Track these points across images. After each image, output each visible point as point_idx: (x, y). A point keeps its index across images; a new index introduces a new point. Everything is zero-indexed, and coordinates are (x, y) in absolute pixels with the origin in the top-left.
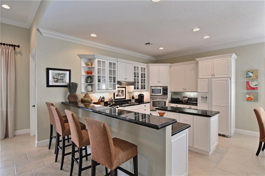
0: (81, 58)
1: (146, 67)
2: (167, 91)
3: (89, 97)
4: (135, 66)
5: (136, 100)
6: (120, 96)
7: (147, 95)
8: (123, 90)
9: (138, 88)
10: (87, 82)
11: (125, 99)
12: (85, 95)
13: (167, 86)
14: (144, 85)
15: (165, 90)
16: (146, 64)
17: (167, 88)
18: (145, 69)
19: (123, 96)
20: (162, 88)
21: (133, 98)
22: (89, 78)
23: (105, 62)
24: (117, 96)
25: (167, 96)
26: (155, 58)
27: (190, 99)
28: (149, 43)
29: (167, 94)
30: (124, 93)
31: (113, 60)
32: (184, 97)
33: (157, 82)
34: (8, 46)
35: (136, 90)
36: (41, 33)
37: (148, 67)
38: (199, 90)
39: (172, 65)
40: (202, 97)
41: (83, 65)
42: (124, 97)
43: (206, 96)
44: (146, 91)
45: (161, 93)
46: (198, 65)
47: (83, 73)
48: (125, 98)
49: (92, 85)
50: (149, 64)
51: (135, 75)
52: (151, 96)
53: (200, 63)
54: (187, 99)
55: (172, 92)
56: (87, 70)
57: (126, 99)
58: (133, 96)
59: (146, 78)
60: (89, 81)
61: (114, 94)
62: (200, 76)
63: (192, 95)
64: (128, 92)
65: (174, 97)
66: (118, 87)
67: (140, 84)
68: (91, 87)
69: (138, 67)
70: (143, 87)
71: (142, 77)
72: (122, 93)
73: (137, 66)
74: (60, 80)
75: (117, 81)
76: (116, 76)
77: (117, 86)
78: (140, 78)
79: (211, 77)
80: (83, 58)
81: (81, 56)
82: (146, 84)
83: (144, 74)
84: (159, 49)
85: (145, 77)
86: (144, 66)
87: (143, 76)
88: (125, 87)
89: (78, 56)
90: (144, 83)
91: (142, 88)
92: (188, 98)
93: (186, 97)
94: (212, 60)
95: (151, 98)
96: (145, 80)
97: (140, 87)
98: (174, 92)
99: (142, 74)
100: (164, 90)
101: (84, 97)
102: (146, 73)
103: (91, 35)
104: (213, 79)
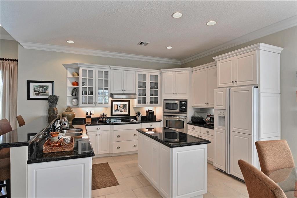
0: (66, 68)
1: (159, 75)
2: (186, 107)
3: (71, 111)
4: (140, 73)
5: (143, 118)
6: (121, 112)
7: (158, 111)
9: (144, 102)
10: (72, 94)
11: (129, 115)
12: (67, 109)
13: (186, 100)
14: (156, 98)
15: (183, 105)
16: (159, 71)
17: (186, 102)
18: (157, 76)
19: (124, 111)
20: (178, 103)
21: (139, 114)
22: (75, 90)
23: (93, 71)
24: (116, 111)
25: (186, 114)
26: (180, 62)
28: (143, 43)
29: (186, 111)
30: (126, 107)
32: (208, 116)
33: (173, 95)
34: (10, 61)
35: (142, 104)
36: (22, 46)
37: (161, 73)
38: (215, 106)
39: (194, 70)
40: (219, 117)
41: (69, 75)
42: (127, 113)
43: (223, 115)
44: (160, 106)
45: (177, 109)
46: (217, 68)
47: (70, 85)
48: (129, 114)
49: (77, 98)
50: (162, 70)
51: (140, 85)
52: (164, 112)
53: (218, 63)
56: (74, 81)
57: (131, 115)
58: (139, 112)
59: (159, 89)
60: (74, 94)
62: (219, 85)
64: (133, 107)
65: (198, 115)
67: (148, 97)
68: (77, 101)
69: (145, 75)
70: (154, 101)
71: (152, 87)
72: (123, 108)
73: (142, 73)
74: (42, 92)
75: (111, 93)
76: (109, 87)
78: (148, 89)
79: (232, 84)
80: (68, 68)
81: (67, 66)
82: (159, 97)
83: (156, 84)
84: (167, 48)
85: (157, 88)
86: (156, 72)
87: (154, 85)
88: (129, 101)
89: (64, 67)
90: (156, 95)
91: (152, 102)
92: (211, 118)
93: (210, 116)
94: (233, 58)
95: (164, 115)
96: (157, 91)
97: (148, 100)
99: (152, 83)
100: (181, 105)
101: (66, 111)
102: (159, 82)
103: (67, 41)
104: (232, 88)
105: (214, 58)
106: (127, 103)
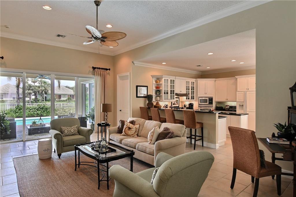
0: (153, 78)
1: (194, 81)
2: (212, 101)
3: (159, 104)
4: (187, 81)
7: (195, 104)
8: (178, 100)
9: (189, 99)
10: (156, 94)
12: (157, 103)
14: (194, 96)
15: (211, 100)
17: (212, 98)
18: (194, 83)
19: (177, 104)
20: (208, 99)
21: (185, 106)
22: (158, 91)
23: (168, 80)
24: (174, 104)
25: (212, 105)
26: (201, 73)
27: (231, 107)
28: (200, 66)
29: (212, 103)
31: (173, 78)
32: (226, 106)
33: (204, 94)
35: (188, 100)
36: (134, 64)
37: (197, 81)
38: (237, 100)
39: (217, 80)
40: (240, 105)
41: (154, 82)
44: (195, 101)
45: (207, 103)
47: (154, 88)
48: (179, 107)
49: (159, 96)
50: (197, 79)
51: (188, 89)
52: (199, 105)
53: (238, 79)
54: (229, 107)
55: (216, 102)
56: (156, 86)
58: (185, 105)
59: (195, 91)
60: (158, 94)
61: (172, 103)
62: (238, 90)
63: (233, 104)
64: (181, 102)
65: (218, 106)
66: (176, 98)
67: (190, 95)
68: (160, 98)
69: (189, 82)
70: (193, 98)
71: (192, 90)
72: (177, 102)
73: (188, 81)
75: (175, 93)
76: (175, 90)
77: (175, 97)
78: (190, 90)
79: (246, 90)
81: (153, 76)
82: (195, 95)
83: (194, 87)
84: (207, 68)
85: (194, 90)
86: (194, 80)
87: (193, 88)
88: (179, 98)
89: (151, 77)
90: (194, 94)
91: (192, 99)
92: (230, 106)
93: (228, 106)
94: (247, 78)
96: (194, 92)
97: (190, 98)
98: (218, 102)
99: (192, 87)
102: (195, 86)
103: (162, 63)
104: (247, 92)
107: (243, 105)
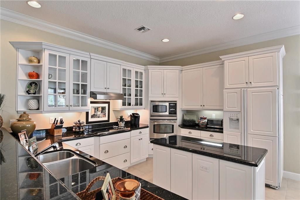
0: (17, 49)
1: (143, 72)
2: (176, 109)
3: (29, 120)
4: (125, 68)
5: (127, 123)
6: (98, 117)
7: (144, 115)
8: (105, 107)
9: (129, 104)
10: (28, 92)
11: (109, 122)
12: (21, 116)
13: (176, 102)
14: (141, 99)
15: (173, 106)
16: (144, 67)
17: (176, 104)
18: (141, 73)
19: (103, 116)
20: (167, 104)
21: (122, 119)
22: (33, 85)
23: (65, 57)
24: (93, 116)
25: (176, 116)
27: (211, 121)
29: (176, 113)
30: (105, 111)
31: (83, 56)
32: (201, 118)
33: (161, 95)
35: (127, 107)
37: (147, 70)
38: (226, 108)
39: (183, 69)
40: (231, 120)
41: (22, 61)
42: (106, 119)
43: (237, 117)
44: (144, 109)
45: (166, 112)
46: (223, 67)
47: (22, 76)
48: (108, 120)
49: (38, 99)
50: (148, 66)
51: (125, 83)
52: (151, 116)
53: (226, 63)
54: (206, 121)
55: (183, 110)
56: (30, 70)
57: (111, 121)
58: (121, 117)
59: (143, 89)
60: (32, 91)
61: (87, 113)
62: (227, 85)
63: (214, 115)
64: (113, 110)
65: (187, 118)
66: (92, 102)
67: (133, 98)
68: (38, 103)
69: (130, 71)
70: (139, 103)
71: (137, 86)
72: (102, 112)
73: (127, 68)
75: (91, 92)
76: (88, 84)
77: (89, 100)
78: (133, 88)
79: (245, 85)
80: (20, 48)
81: (17, 46)
82: (143, 97)
83: (141, 82)
84: (163, 41)
85: (142, 87)
86: (141, 69)
87: (139, 84)
88: (109, 103)
90: (141, 95)
91: (136, 104)
92: (208, 120)
93: (205, 118)
94: (247, 58)
95: (150, 119)
96: (141, 91)
97: (133, 102)
98: (187, 110)
99: (137, 81)
100: (170, 107)
101: (19, 120)
102: (143, 80)
103: (29, 3)
104: (249, 89)
105: (221, 57)
106: (106, 105)
107: (238, 120)
